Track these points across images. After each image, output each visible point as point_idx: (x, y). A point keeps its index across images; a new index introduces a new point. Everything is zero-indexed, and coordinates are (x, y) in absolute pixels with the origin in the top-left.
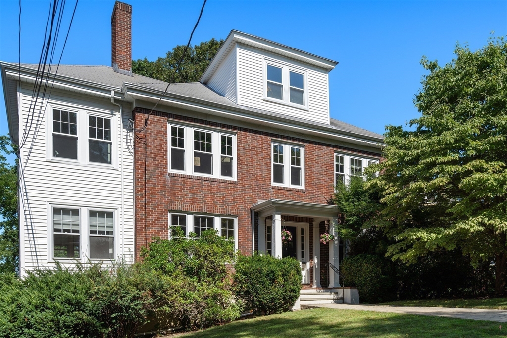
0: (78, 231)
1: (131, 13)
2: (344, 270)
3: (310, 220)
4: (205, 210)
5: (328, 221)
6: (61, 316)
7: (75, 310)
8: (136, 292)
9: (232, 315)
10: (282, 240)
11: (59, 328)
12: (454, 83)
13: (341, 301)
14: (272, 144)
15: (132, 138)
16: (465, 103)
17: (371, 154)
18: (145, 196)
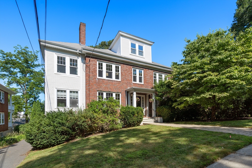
0: (66, 98)
1: (85, 26)
2: (157, 111)
3: (145, 94)
4: (110, 91)
5: (152, 95)
6: (56, 128)
7: (62, 126)
8: (84, 120)
9: (119, 127)
10: (136, 101)
11: (55, 133)
12: (197, 46)
13: (156, 122)
14: (133, 69)
15: (85, 66)
16: (202, 53)
17: (165, 73)
18: (89, 86)
